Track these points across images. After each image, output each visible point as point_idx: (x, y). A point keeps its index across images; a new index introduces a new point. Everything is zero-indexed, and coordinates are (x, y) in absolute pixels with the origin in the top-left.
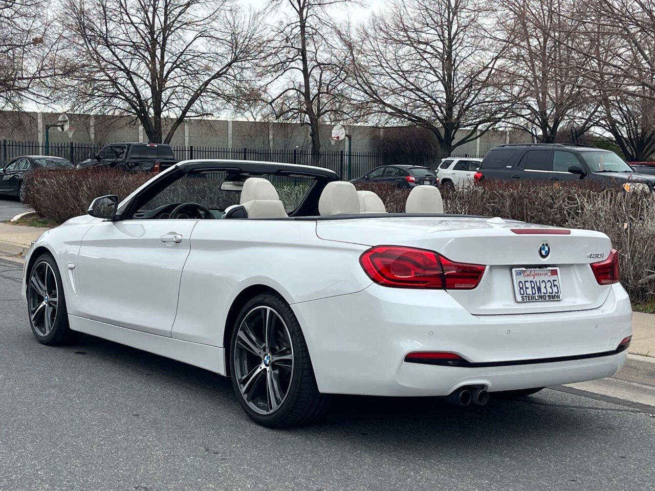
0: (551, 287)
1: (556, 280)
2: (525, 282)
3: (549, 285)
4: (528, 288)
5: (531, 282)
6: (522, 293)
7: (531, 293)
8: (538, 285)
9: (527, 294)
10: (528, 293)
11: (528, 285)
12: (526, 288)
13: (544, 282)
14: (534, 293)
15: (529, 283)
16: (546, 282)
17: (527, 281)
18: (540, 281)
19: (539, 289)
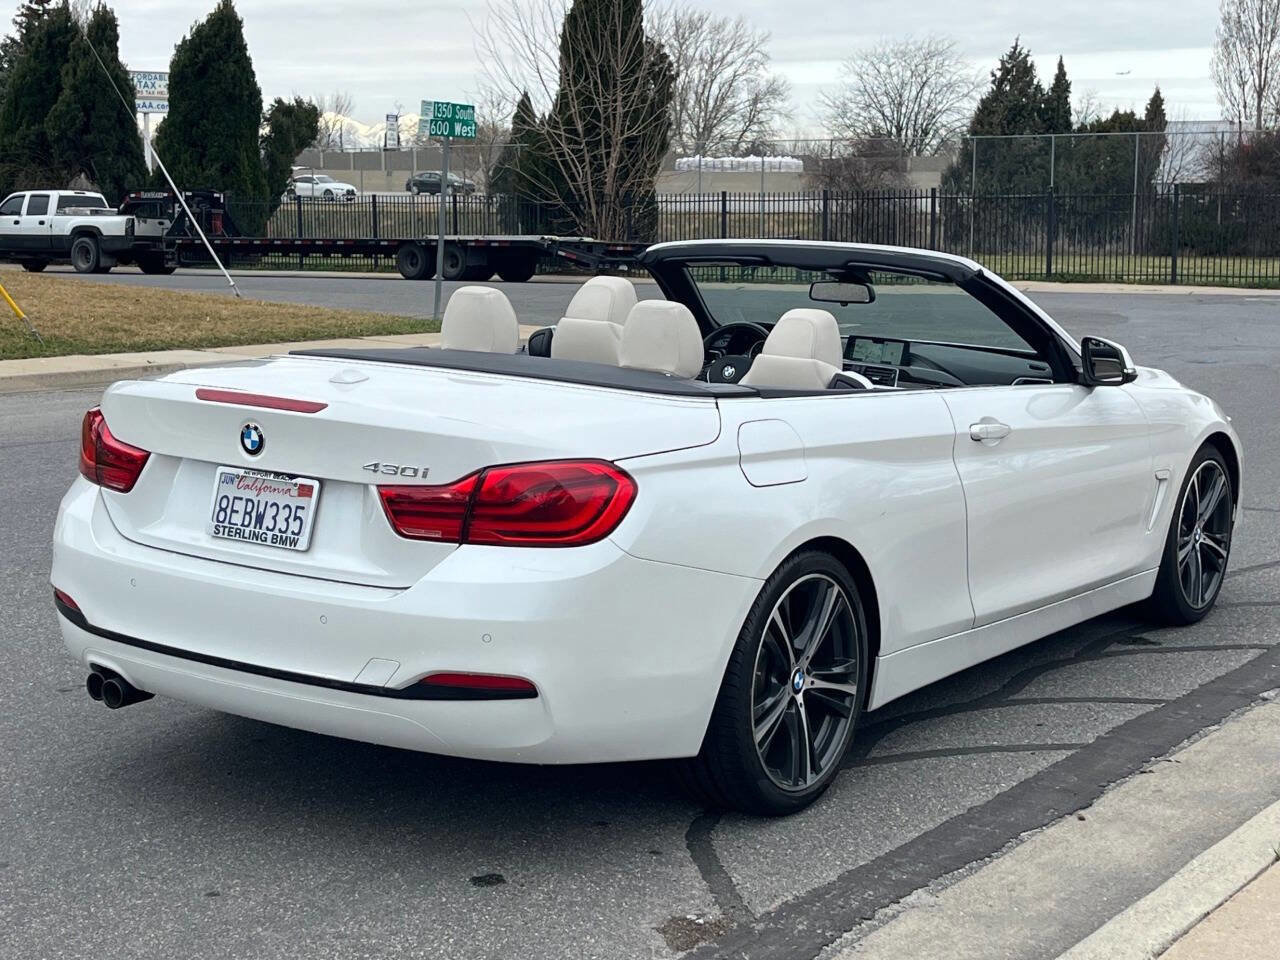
0: (287, 520)
1: (303, 508)
2: (235, 498)
3: (284, 514)
4: (237, 512)
5: (248, 500)
6: (221, 519)
7: (240, 523)
8: (261, 510)
9: (230, 523)
10: (233, 521)
11: (240, 506)
12: (233, 511)
13: (275, 507)
14: (246, 523)
15: (244, 502)
16: (281, 507)
17: (241, 499)
18: (267, 503)
19: (260, 519)
